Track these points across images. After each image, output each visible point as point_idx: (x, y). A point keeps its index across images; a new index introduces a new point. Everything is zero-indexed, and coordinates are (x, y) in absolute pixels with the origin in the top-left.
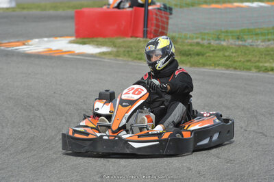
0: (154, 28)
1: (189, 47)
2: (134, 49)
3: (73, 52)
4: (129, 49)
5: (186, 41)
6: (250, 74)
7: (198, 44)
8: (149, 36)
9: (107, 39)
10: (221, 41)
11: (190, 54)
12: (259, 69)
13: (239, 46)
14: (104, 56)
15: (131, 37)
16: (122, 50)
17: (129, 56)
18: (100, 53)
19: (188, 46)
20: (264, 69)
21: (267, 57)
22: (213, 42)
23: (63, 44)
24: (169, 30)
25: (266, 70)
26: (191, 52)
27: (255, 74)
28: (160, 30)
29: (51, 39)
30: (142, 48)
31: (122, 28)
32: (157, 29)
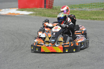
0: (48, 4)
2: (42, 12)
3: (19, 14)
4: (40, 12)
6: (88, 21)
8: (46, 7)
12: (91, 19)
14: (31, 15)
15: (40, 8)
16: (37, 13)
17: (41, 15)
18: (29, 14)
20: (93, 19)
21: (92, 14)
23: (14, 11)
25: (94, 19)
27: (90, 21)
28: (51, 5)
29: (9, 9)
30: (45, 12)
31: (36, 5)
32: (50, 5)
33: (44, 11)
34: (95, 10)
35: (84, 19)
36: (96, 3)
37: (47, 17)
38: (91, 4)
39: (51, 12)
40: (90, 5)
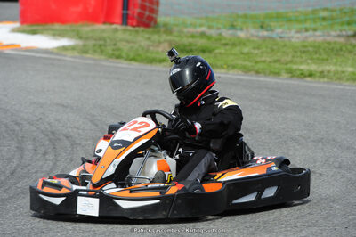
0: (138, 10)
1: (191, 40)
2: (108, 41)
3: (19, 45)
4: (102, 42)
5: (185, 30)
6: (279, 81)
7: (203, 35)
8: (130, 21)
10: (237, 30)
12: (291, 73)
13: (264, 38)
14: (64, 53)
15: (104, 23)
16: (91, 43)
17: (102, 51)
18: (58, 48)
19: (188, 37)
20: (299, 73)
21: (303, 55)
22: (227, 33)
24: (160, 13)
25: (302, 75)
26: (194, 48)
27: (286, 82)
28: (147, 13)
30: (121, 40)
31: (90, 10)
32: (143, 12)
33: (120, 35)
34: (320, 39)
35: (265, 75)
36: (332, 11)
37: (126, 60)
38: (314, 12)
39: (144, 43)
40: (311, 16)
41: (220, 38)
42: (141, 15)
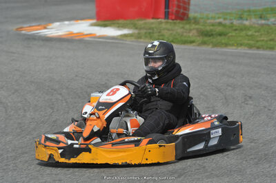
0: (175, 9)
1: (212, 28)
2: (155, 30)
3: (95, 34)
4: (150, 31)
5: (209, 21)
6: (273, 53)
7: (220, 24)
8: (170, 17)
9: (128, 22)
10: (243, 20)
11: (212, 35)
13: (262, 25)
14: (125, 39)
15: (153, 18)
16: (143, 31)
18: (121, 35)
19: (209, 26)
22: (236, 22)
23: (84, 27)
24: (191, 11)
26: (214, 33)
28: (182, 11)
29: (72, 22)
30: (164, 29)
31: (143, 10)
32: (179, 10)
33: (163, 26)
35: (264, 49)
39: (180, 31)
41: (232, 25)
42: (177, 12)
